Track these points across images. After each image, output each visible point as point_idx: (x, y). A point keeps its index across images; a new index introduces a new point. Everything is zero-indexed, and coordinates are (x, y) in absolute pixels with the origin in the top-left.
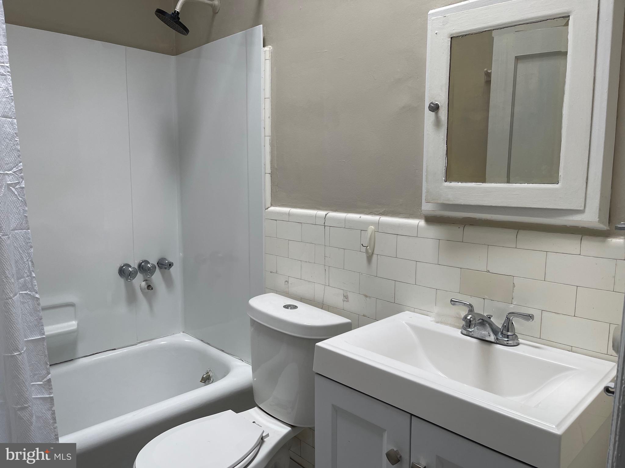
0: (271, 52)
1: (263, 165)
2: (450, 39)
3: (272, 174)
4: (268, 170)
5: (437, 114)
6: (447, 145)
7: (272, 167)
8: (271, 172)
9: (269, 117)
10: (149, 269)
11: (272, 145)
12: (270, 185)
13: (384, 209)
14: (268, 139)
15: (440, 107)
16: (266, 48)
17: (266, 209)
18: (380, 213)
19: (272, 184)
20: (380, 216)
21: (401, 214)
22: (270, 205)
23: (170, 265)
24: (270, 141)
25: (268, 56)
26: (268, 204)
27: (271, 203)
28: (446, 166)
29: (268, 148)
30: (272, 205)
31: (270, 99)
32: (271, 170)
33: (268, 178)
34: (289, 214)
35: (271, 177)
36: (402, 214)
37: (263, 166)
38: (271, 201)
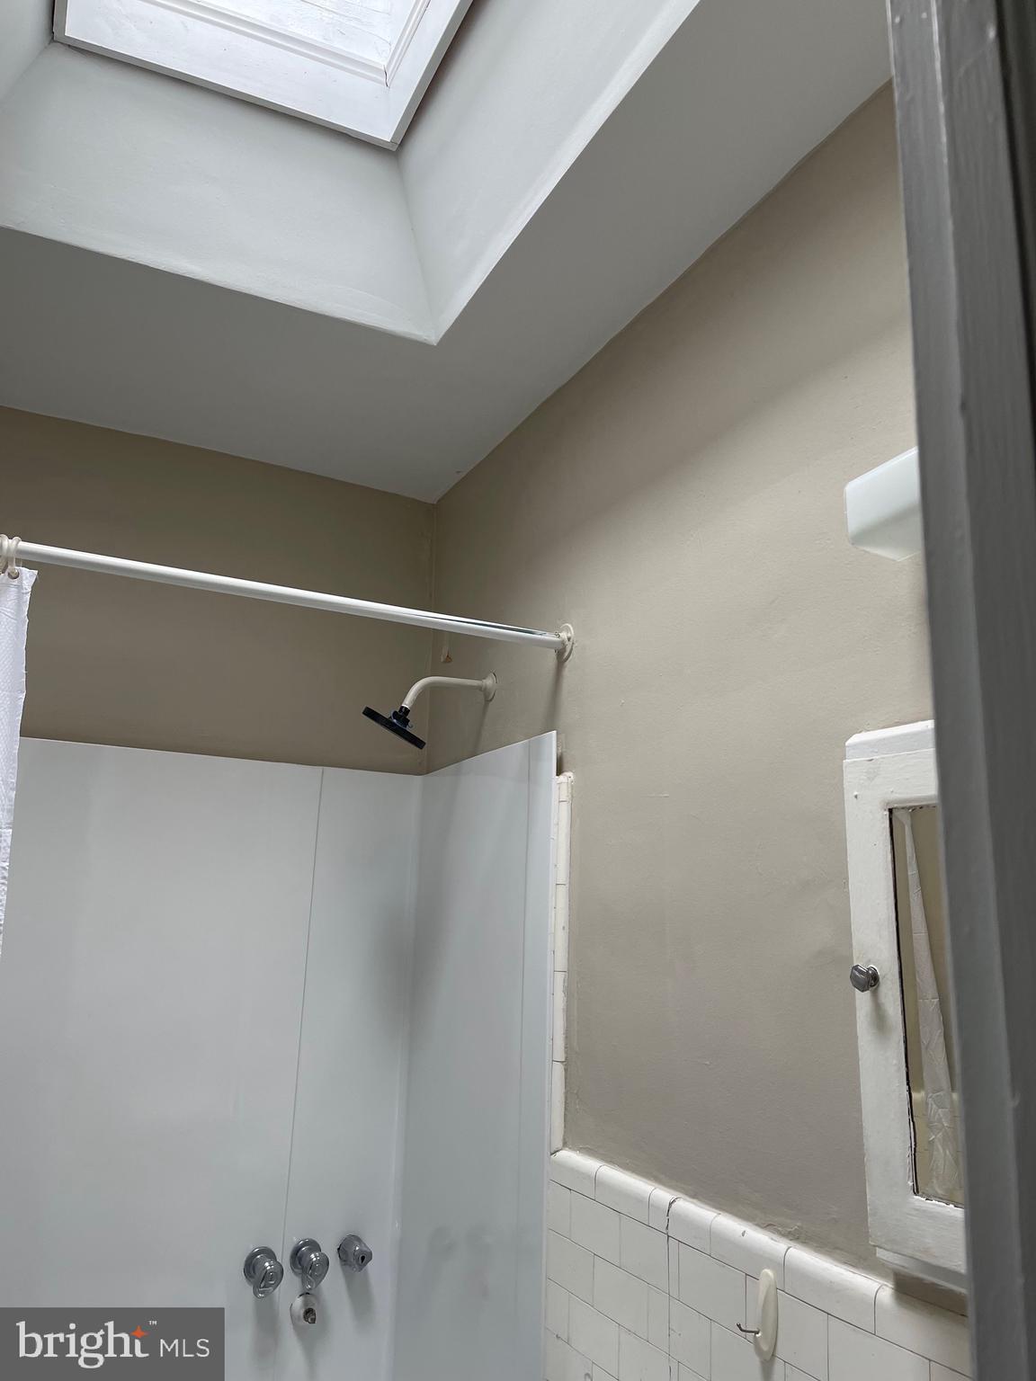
0: (572, 786)
1: (548, 1037)
2: (887, 813)
3: (567, 1063)
4: (560, 1054)
5: (875, 995)
6: (908, 1084)
7: (567, 1047)
8: (566, 1058)
9: (564, 928)
10: (312, 1266)
11: (568, 992)
12: (563, 1090)
13: (798, 1224)
14: (560, 979)
15: (880, 980)
16: (562, 778)
17: (552, 1154)
18: (790, 1232)
19: (568, 1089)
20: (792, 1244)
21: (837, 1248)
22: (560, 1145)
23: (363, 1258)
24: (566, 984)
25: (565, 795)
26: (558, 1142)
27: (564, 1139)
28: (913, 1146)
29: (559, 1000)
30: (565, 1144)
31: (567, 886)
32: (566, 1053)
33: (558, 1070)
34: (596, 1181)
35: (566, 1070)
36: (841, 1250)
37: (549, 1043)
38: (565, 1132)
